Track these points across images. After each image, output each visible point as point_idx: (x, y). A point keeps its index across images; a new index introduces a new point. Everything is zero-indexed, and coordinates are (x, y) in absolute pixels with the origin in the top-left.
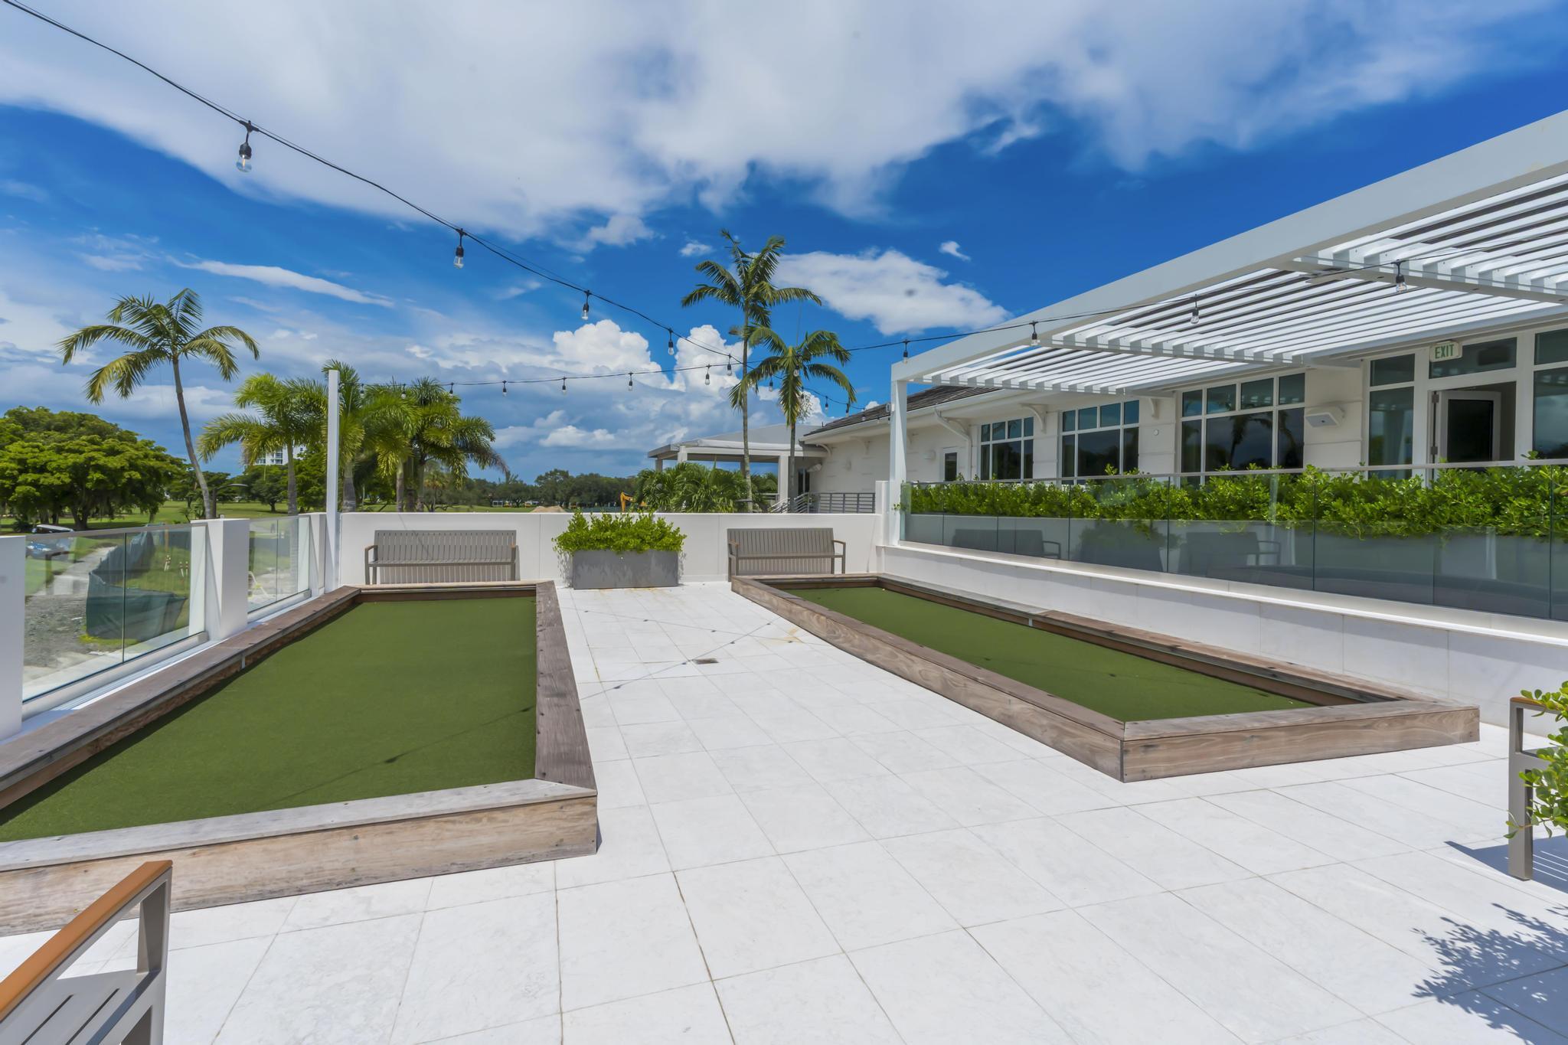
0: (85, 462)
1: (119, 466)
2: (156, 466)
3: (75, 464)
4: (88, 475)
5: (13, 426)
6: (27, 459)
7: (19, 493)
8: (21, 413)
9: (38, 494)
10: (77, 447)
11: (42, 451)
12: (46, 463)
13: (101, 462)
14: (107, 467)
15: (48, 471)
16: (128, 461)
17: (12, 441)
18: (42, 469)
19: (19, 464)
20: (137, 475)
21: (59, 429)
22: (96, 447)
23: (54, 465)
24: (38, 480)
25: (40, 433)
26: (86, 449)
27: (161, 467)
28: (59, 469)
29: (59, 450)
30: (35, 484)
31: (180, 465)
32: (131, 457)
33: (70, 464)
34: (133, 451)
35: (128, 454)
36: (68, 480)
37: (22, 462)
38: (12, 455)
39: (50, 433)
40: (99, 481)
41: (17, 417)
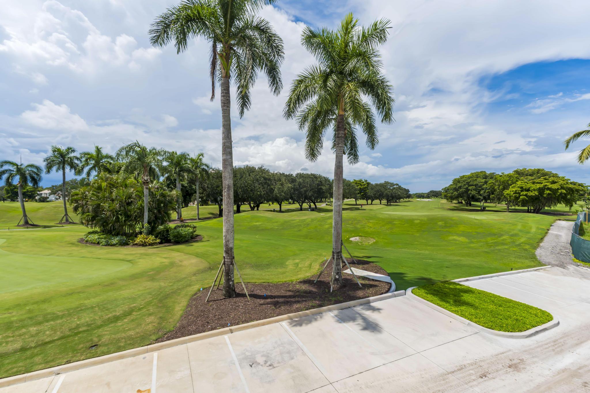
0: (543, 187)
1: (557, 188)
2: (572, 187)
3: (539, 188)
4: (545, 192)
5: (516, 176)
6: (523, 187)
7: (521, 199)
8: (518, 171)
9: (527, 199)
10: (540, 181)
11: (528, 183)
12: (530, 188)
13: (549, 187)
14: (552, 188)
15: (530, 191)
16: (560, 185)
17: (517, 181)
18: (528, 190)
19: (521, 189)
20: (564, 191)
21: (531, 175)
22: (547, 181)
23: (532, 188)
24: (527, 194)
25: (524, 177)
26: (543, 182)
27: (573, 188)
28: (534, 190)
29: (534, 183)
30: (526, 195)
31: (582, 186)
32: (561, 184)
33: (538, 188)
34: (562, 182)
35: (560, 183)
36: (537, 194)
37: (522, 188)
38: (518, 185)
39: (528, 177)
40: (549, 194)
41: (517, 172)
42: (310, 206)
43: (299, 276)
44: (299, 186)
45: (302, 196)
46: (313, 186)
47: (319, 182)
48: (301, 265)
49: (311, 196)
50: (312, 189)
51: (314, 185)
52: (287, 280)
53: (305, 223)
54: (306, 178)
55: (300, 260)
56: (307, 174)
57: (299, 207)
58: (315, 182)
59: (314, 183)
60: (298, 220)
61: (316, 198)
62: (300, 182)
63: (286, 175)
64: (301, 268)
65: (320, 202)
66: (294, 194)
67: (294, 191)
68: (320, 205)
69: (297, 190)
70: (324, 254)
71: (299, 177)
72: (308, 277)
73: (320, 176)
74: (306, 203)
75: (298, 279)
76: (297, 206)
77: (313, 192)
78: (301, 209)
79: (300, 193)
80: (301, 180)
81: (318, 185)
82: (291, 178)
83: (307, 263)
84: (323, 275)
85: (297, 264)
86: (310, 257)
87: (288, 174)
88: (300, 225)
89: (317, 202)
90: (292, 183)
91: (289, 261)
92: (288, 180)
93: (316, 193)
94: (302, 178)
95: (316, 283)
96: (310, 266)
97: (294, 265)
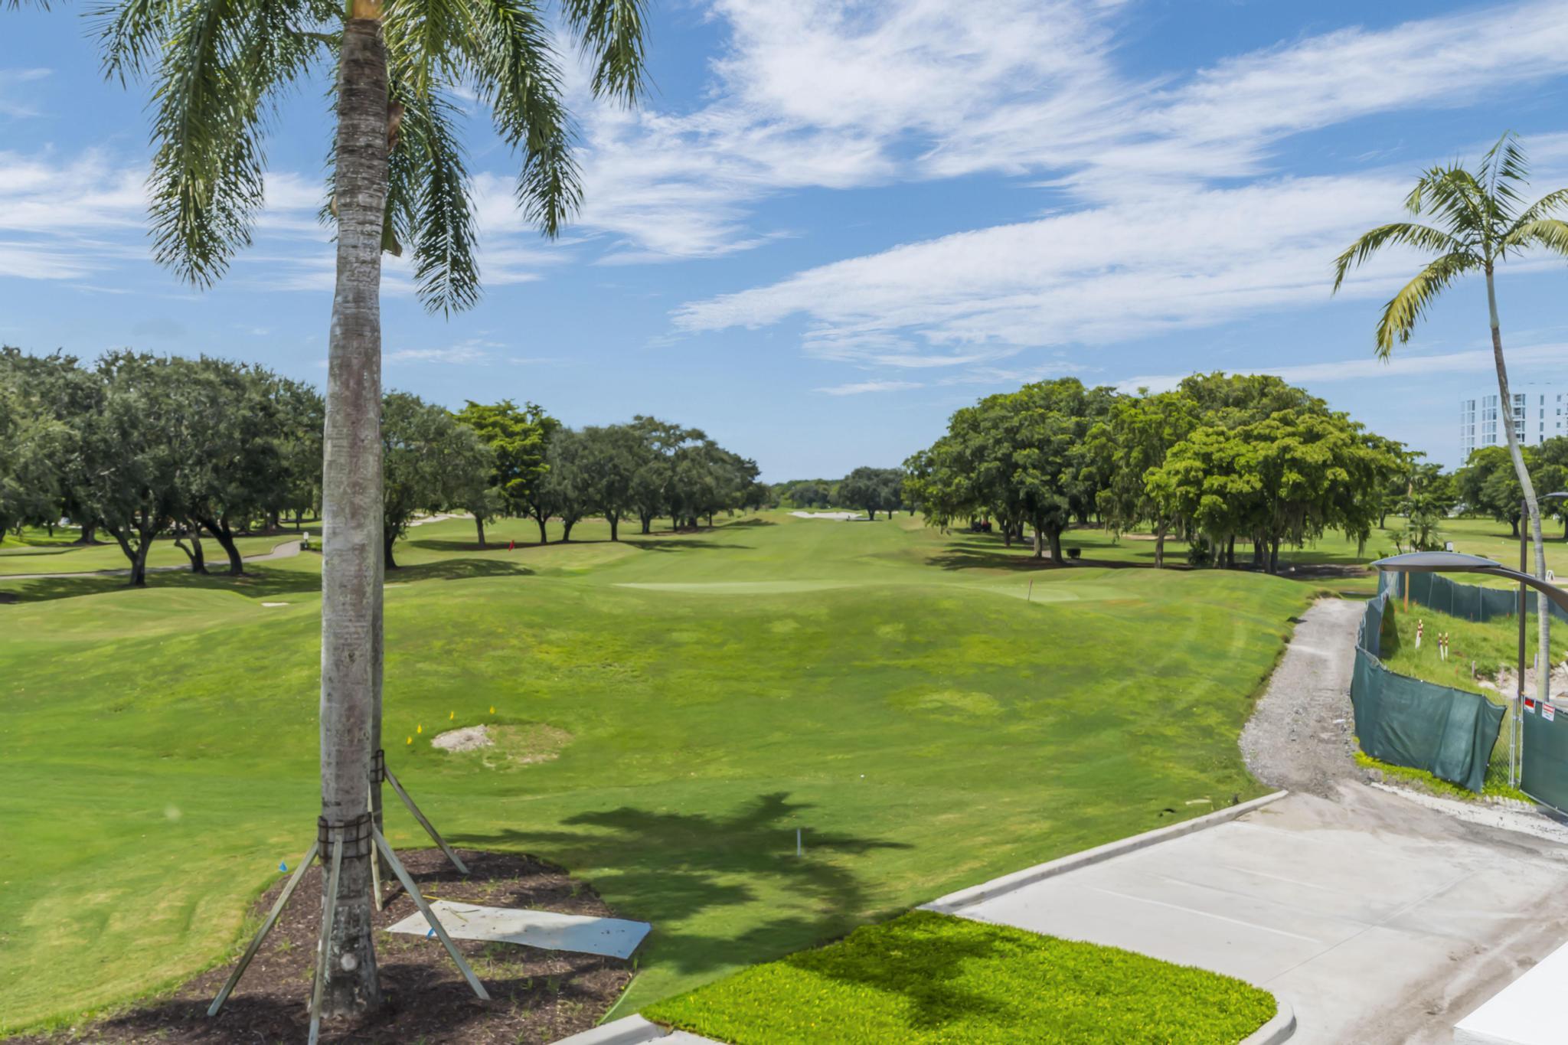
0: (1278, 456)
1: (1321, 459)
2: (1368, 458)
3: (1266, 458)
4: (1281, 475)
5: (1189, 403)
6: (1212, 453)
7: (1205, 506)
8: (1196, 382)
9: (1225, 507)
10: (1267, 431)
11: (1227, 439)
12: (1233, 458)
13: (1298, 455)
14: (1306, 462)
15: (1234, 471)
16: (1332, 450)
17: (1192, 427)
18: (1228, 469)
19: (1204, 461)
20: (1343, 475)
21: (1240, 403)
22: (1290, 429)
23: (1242, 461)
24: (1224, 486)
25: (1217, 411)
26: (1278, 433)
27: (1372, 460)
28: (1250, 469)
29: (1247, 437)
30: (1221, 492)
31: (1399, 454)
32: (1335, 444)
33: (1261, 459)
34: (1337, 433)
35: (1331, 439)
36: (1258, 485)
37: (1206, 457)
38: (1196, 447)
39: (1229, 409)
40: (1296, 486)
41: (1191, 388)
42: (198, 558)
43: (104, 987)
44: (125, 434)
45: (144, 494)
46: (216, 434)
47: (252, 409)
48: (123, 918)
49: (205, 498)
50: (210, 454)
51: (222, 427)
52: (29, 1020)
53: (155, 660)
54: (166, 381)
55: (119, 892)
56: (177, 362)
57: (127, 564)
58: (230, 410)
59: (220, 416)
60: (110, 649)
61: (239, 508)
62: (128, 408)
63: (33, 361)
65: (264, 532)
66: (87, 482)
67: (90, 461)
68: (256, 552)
69: (108, 457)
70: (273, 840)
71: (124, 375)
72: (168, 984)
73: (260, 378)
74: (168, 537)
75: (104, 1008)
76: (108, 556)
77: (216, 469)
78: (139, 578)
79: (130, 475)
80: (133, 394)
81: (250, 429)
82: (67, 385)
83: (166, 905)
84: (267, 962)
85: (101, 918)
86: (187, 866)
87: (41, 355)
88: (127, 678)
89: (246, 533)
90: (71, 414)
91: (47, 903)
92: (43, 395)
93: (239, 475)
94: (144, 386)
95: (218, 1014)
96: (185, 922)
97: (76, 927)
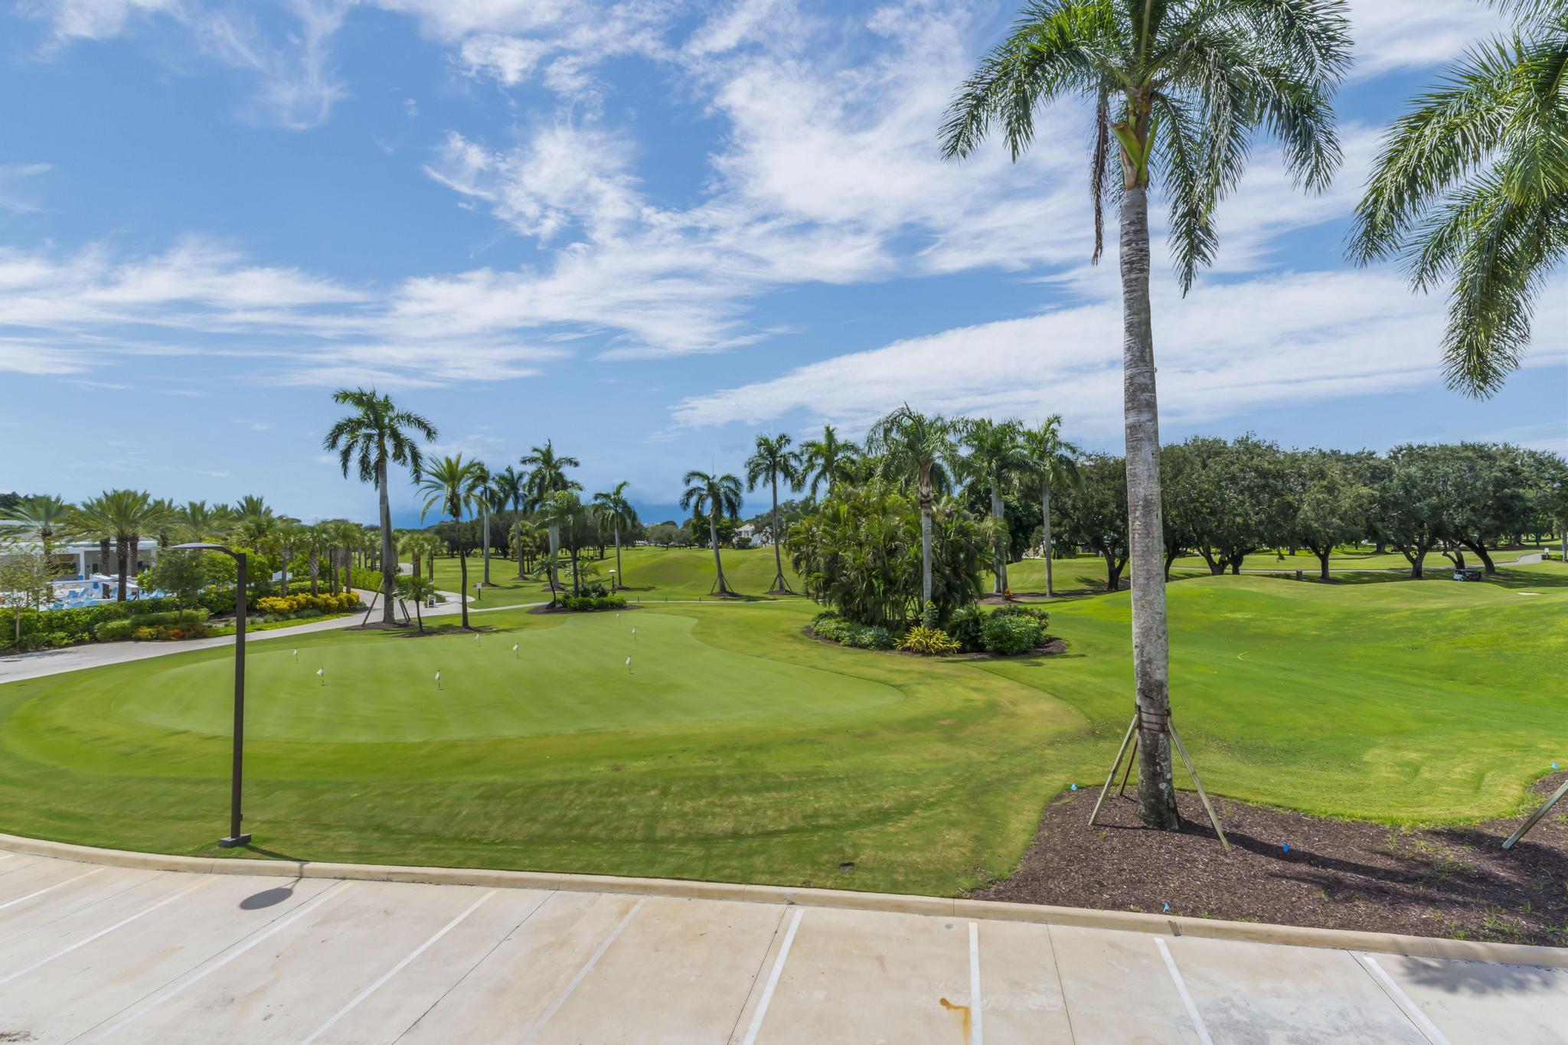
42: (1460, 563)
43: (1421, 809)
44: (1407, 492)
45: (1421, 525)
46: (1474, 488)
47: (1502, 471)
48: (1430, 771)
49: (1465, 528)
50: (1468, 502)
51: (1478, 484)
52: (1373, 814)
53: (1439, 622)
54: (1436, 460)
55: (1426, 755)
56: (1443, 448)
57: (1410, 565)
58: (1485, 474)
59: (1477, 477)
60: (1406, 613)
61: (1492, 533)
62: (1409, 476)
63: (1348, 456)
64: (1431, 786)
65: (1508, 547)
66: (1383, 520)
67: (1384, 508)
68: (1502, 560)
69: (1396, 505)
70: (1543, 746)
71: (1406, 459)
72: (1468, 819)
73: (1507, 452)
74: (1438, 550)
75: (1423, 822)
76: (1399, 561)
77: (1473, 510)
78: (1418, 574)
79: (1412, 514)
80: (1413, 469)
81: (1500, 484)
82: (1370, 467)
83: (1461, 770)
84: (1547, 825)
85: (1415, 769)
86: (1474, 750)
87: (1353, 452)
88: (1418, 631)
89: (1495, 548)
90: (1371, 482)
91: (1377, 751)
92: (1354, 473)
93: (1492, 513)
94: (1421, 464)
95: (1511, 849)
96: (1476, 783)
97: (1398, 769)
